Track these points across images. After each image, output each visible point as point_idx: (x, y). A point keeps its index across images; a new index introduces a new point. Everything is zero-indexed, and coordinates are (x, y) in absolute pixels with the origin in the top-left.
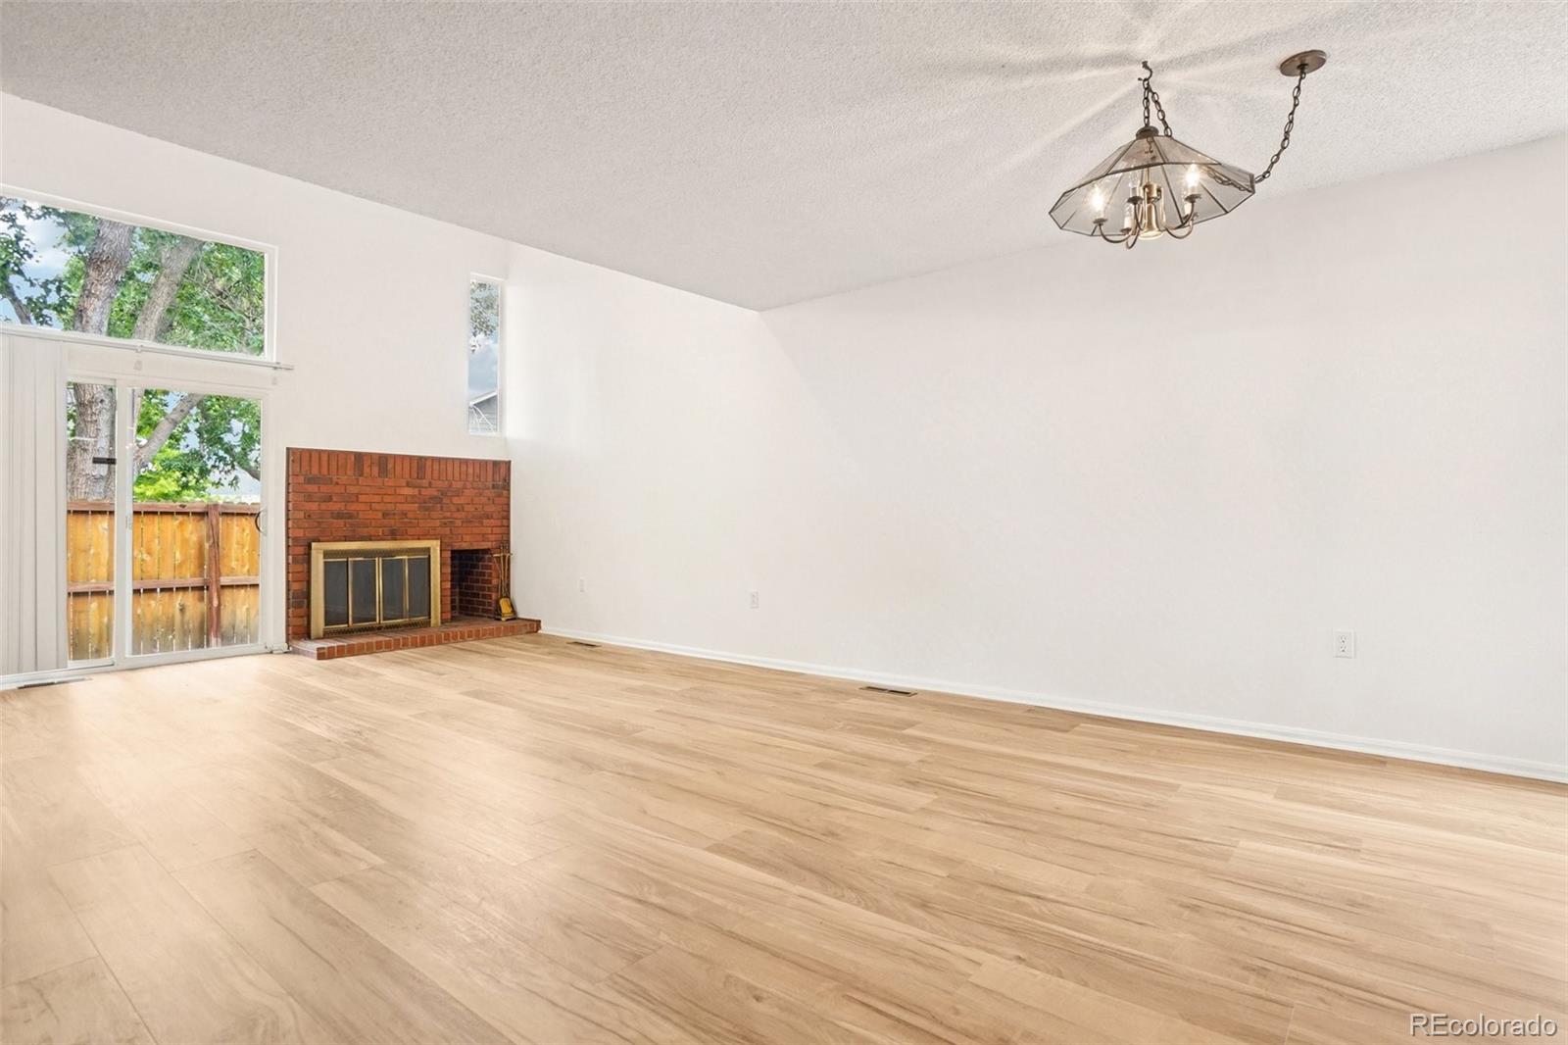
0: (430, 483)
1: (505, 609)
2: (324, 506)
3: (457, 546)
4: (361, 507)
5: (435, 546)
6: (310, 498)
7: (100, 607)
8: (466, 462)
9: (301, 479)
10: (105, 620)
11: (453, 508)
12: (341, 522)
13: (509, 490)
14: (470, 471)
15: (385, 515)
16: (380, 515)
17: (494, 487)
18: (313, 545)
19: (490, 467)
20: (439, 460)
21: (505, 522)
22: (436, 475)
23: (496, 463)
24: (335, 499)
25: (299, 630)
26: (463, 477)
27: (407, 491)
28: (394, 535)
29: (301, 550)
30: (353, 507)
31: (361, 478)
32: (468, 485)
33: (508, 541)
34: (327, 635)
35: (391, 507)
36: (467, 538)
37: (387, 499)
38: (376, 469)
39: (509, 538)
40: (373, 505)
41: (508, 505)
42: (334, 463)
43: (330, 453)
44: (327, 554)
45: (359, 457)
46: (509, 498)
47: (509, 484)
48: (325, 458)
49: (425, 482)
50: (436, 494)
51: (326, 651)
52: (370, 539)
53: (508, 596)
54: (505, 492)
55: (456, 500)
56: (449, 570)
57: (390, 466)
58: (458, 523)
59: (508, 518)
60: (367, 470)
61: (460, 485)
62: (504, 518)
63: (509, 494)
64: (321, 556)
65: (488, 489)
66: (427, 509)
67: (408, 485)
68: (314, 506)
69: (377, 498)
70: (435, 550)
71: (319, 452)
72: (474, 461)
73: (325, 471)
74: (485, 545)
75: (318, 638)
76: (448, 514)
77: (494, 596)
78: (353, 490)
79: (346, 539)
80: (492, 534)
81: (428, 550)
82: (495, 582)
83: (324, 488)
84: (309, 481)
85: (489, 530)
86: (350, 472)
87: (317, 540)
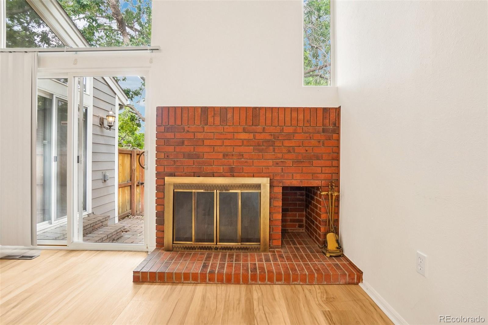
0: (264, 128)
1: (332, 245)
2: (178, 149)
3: (288, 183)
4: (207, 149)
5: (265, 182)
6: (168, 143)
8: (297, 109)
9: (162, 129)
11: (284, 150)
12: (191, 161)
13: (339, 134)
14: (301, 117)
15: (224, 156)
16: (221, 156)
17: (324, 131)
18: (166, 179)
19: (320, 114)
20: (272, 109)
21: (335, 163)
22: (269, 122)
23: (325, 110)
24: (186, 143)
25: (160, 241)
26: (294, 122)
27: (244, 136)
28: (232, 173)
29: (162, 182)
30: (200, 149)
31: (206, 127)
32: (299, 130)
33: (338, 180)
35: (229, 149)
36: (298, 176)
37: (227, 142)
38: (218, 119)
39: (339, 177)
40: (216, 148)
41: (338, 147)
42: (185, 116)
43: (183, 109)
44: (176, 186)
45: (205, 110)
46: (338, 140)
47: (339, 127)
48: (179, 112)
49: (259, 128)
50: (269, 138)
51: (140, 275)
52: (213, 174)
53: (336, 232)
54: (335, 136)
55: (287, 143)
56: (280, 204)
57: (229, 115)
58: (289, 163)
59: (337, 159)
60: (210, 120)
61: (291, 130)
62: (333, 159)
63: (339, 137)
64: (171, 188)
65: (318, 132)
66: (261, 151)
67: (245, 131)
68: (171, 149)
69: (219, 142)
70: (265, 185)
71: (175, 108)
72: (304, 109)
73: (178, 122)
74: (315, 183)
75: (169, 251)
76: (280, 155)
77: (322, 229)
78: (200, 136)
79: (194, 175)
80: (322, 173)
81: (258, 186)
82: (323, 217)
83: (178, 135)
84: (168, 129)
85: (319, 170)
86: (197, 122)
87: (172, 175)
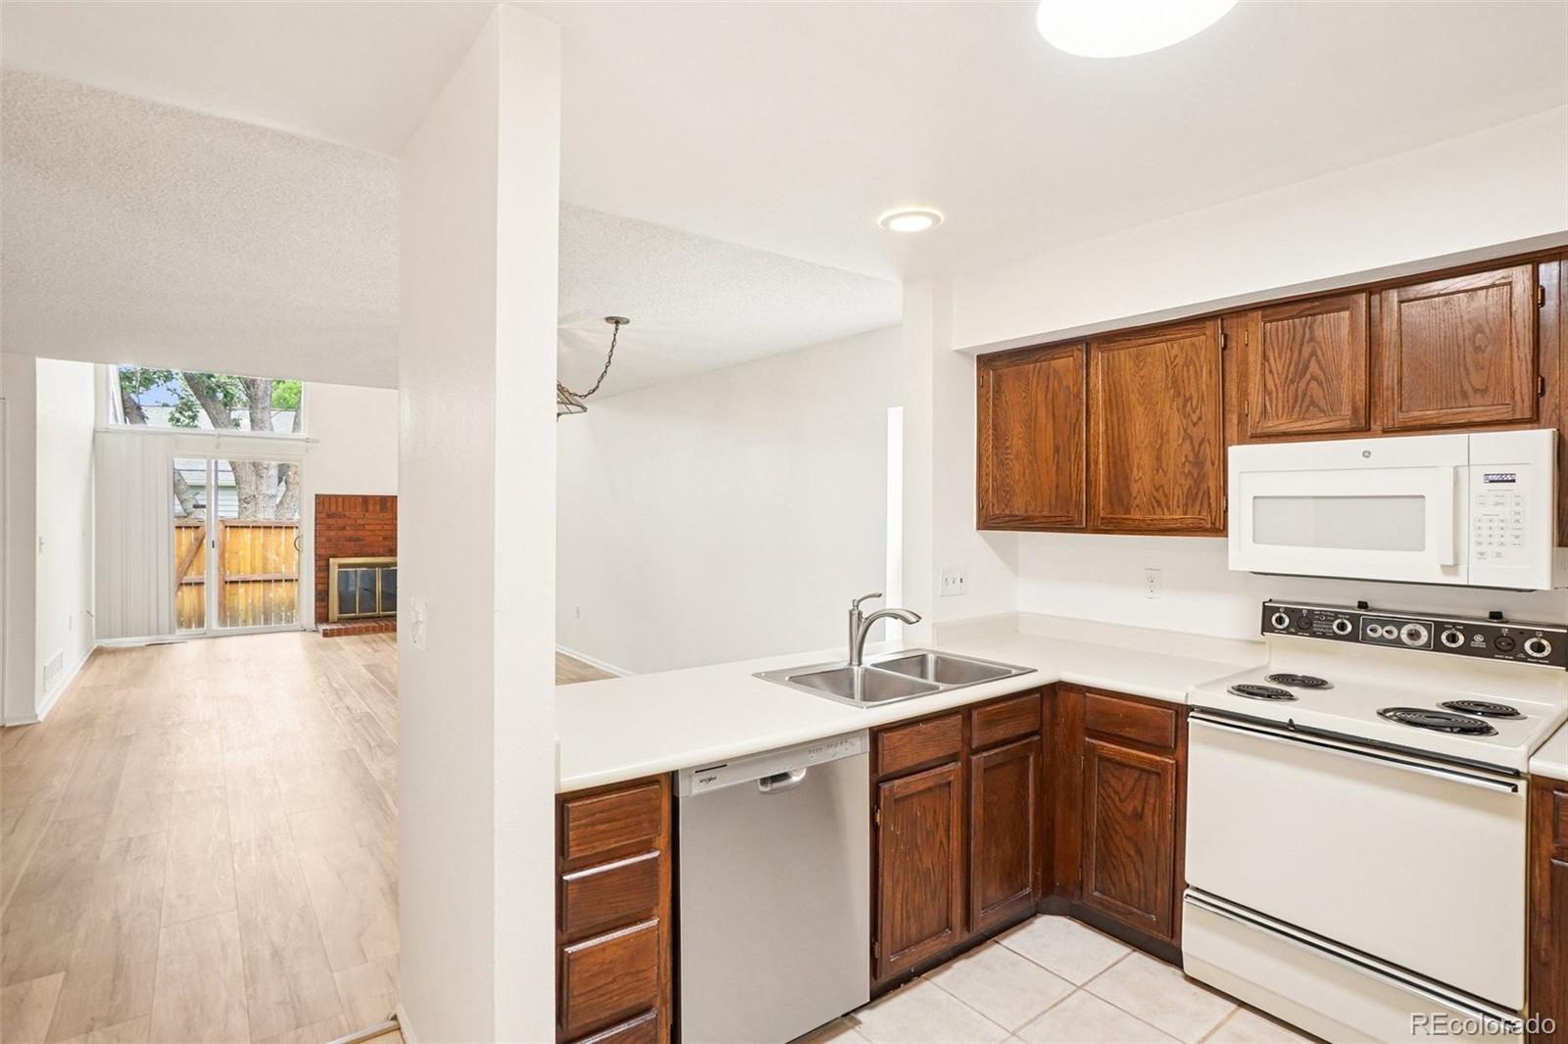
2: (340, 533)
4: (368, 533)
6: (329, 528)
7: (246, 591)
9: (324, 515)
10: (250, 600)
12: (352, 544)
15: (385, 538)
16: (381, 539)
18: (331, 560)
24: (348, 528)
25: (322, 617)
28: (391, 553)
29: (323, 563)
30: (362, 533)
31: (367, 514)
34: (340, 620)
35: (389, 533)
37: (386, 527)
38: (378, 507)
40: (376, 532)
42: (347, 504)
43: (344, 497)
44: (341, 566)
45: (365, 499)
48: (340, 500)
51: (328, 632)
52: (373, 555)
60: (371, 508)
64: (337, 567)
68: (333, 533)
69: (380, 527)
71: (336, 496)
73: (340, 509)
75: (334, 623)
78: (361, 521)
79: (356, 556)
83: (340, 521)
84: (329, 516)
86: (358, 510)
87: (334, 557)
